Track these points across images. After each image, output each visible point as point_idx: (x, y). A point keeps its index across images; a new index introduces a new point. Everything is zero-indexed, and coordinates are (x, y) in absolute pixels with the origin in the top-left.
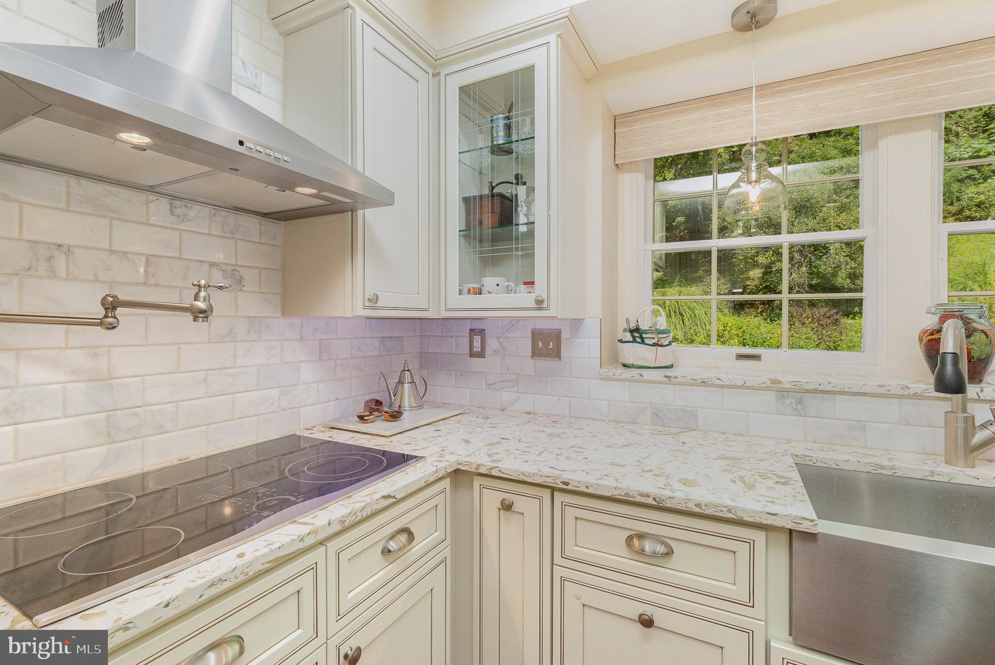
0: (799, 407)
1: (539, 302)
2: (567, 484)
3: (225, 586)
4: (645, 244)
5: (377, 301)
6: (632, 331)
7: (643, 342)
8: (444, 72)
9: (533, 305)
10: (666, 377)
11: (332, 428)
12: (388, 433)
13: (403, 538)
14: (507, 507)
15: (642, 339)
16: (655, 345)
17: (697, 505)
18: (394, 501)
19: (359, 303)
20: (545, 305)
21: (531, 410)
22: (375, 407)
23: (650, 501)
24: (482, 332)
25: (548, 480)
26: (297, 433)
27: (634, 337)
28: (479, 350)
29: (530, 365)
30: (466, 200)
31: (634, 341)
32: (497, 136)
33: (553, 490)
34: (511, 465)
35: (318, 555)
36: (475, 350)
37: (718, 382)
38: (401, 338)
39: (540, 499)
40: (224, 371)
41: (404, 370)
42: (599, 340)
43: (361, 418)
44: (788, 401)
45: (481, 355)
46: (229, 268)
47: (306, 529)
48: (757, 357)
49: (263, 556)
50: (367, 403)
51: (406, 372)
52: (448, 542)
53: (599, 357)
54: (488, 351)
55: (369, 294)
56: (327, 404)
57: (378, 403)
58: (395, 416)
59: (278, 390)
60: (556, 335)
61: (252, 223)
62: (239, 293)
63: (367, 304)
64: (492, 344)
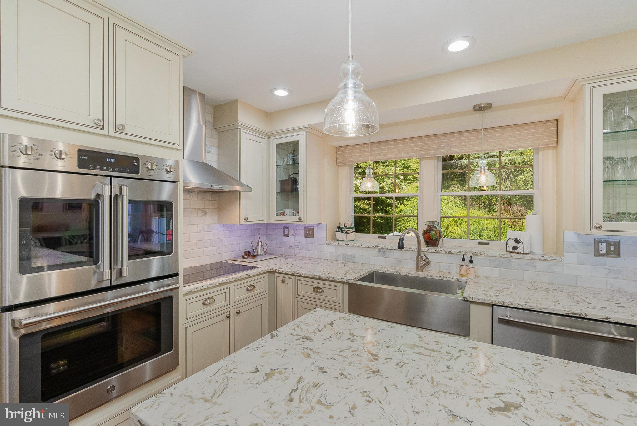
0: (384, 254)
1: (300, 219)
2: (298, 274)
3: (212, 286)
4: (349, 194)
5: (247, 219)
6: (338, 228)
7: (342, 232)
8: (271, 138)
9: (298, 220)
10: (346, 244)
11: (234, 260)
12: (251, 262)
13: (252, 287)
14: (283, 281)
15: (342, 231)
16: (345, 233)
17: (327, 278)
18: (249, 277)
19: (241, 220)
20: (302, 220)
21: (304, 256)
22: (248, 254)
23: (317, 277)
24: (288, 227)
25: (294, 273)
26: (222, 261)
27: (339, 230)
28: (287, 234)
29: (304, 240)
30: (281, 181)
31: (339, 231)
32: (290, 161)
33: (296, 276)
34: (284, 270)
35: (230, 285)
36: (286, 234)
37: (361, 246)
38: (259, 229)
39: (292, 279)
40: (201, 241)
41: (259, 241)
42: (326, 231)
43: (243, 257)
44: (381, 253)
45: (288, 236)
46: (203, 210)
47: (227, 279)
48: (384, 238)
49: (218, 282)
50: (245, 252)
51: (259, 242)
52: (267, 292)
53: (326, 237)
54: (290, 234)
55: (245, 217)
56: (232, 252)
57: (249, 252)
58: (254, 257)
59: (216, 247)
60: (312, 230)
61: (209, 195)
62: (205, 217)
63: (244, 220)
64: (292, 231)
